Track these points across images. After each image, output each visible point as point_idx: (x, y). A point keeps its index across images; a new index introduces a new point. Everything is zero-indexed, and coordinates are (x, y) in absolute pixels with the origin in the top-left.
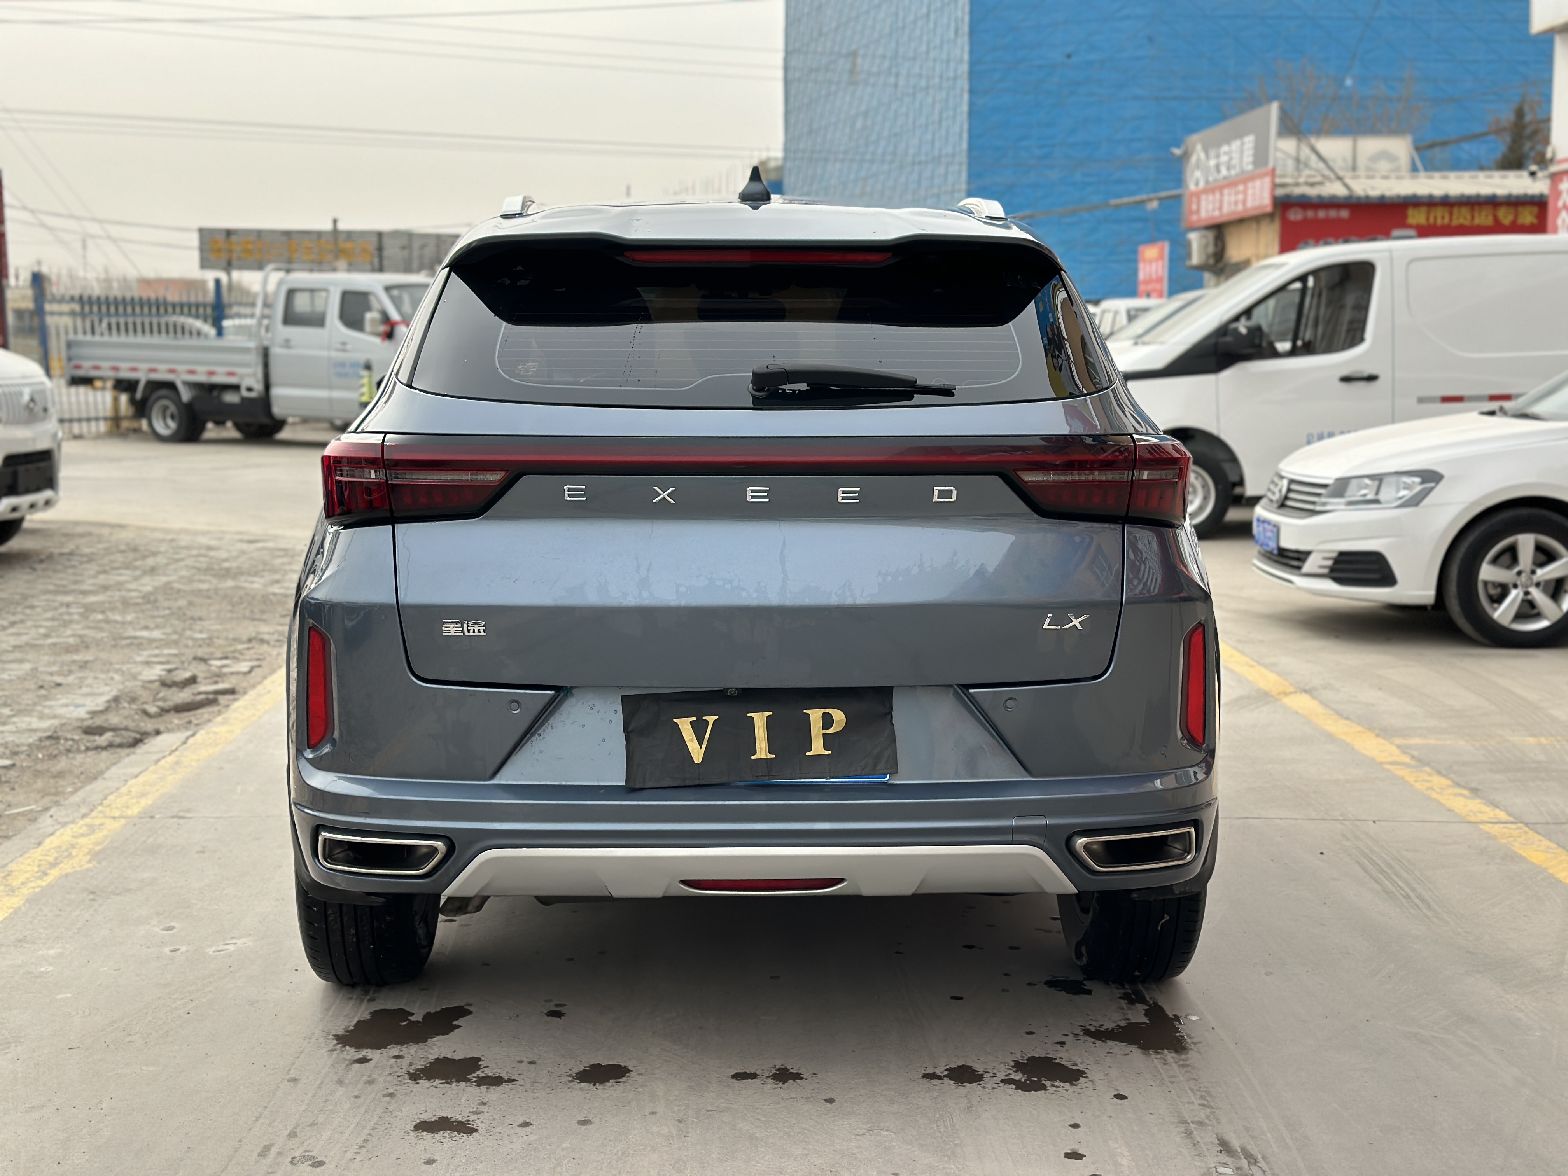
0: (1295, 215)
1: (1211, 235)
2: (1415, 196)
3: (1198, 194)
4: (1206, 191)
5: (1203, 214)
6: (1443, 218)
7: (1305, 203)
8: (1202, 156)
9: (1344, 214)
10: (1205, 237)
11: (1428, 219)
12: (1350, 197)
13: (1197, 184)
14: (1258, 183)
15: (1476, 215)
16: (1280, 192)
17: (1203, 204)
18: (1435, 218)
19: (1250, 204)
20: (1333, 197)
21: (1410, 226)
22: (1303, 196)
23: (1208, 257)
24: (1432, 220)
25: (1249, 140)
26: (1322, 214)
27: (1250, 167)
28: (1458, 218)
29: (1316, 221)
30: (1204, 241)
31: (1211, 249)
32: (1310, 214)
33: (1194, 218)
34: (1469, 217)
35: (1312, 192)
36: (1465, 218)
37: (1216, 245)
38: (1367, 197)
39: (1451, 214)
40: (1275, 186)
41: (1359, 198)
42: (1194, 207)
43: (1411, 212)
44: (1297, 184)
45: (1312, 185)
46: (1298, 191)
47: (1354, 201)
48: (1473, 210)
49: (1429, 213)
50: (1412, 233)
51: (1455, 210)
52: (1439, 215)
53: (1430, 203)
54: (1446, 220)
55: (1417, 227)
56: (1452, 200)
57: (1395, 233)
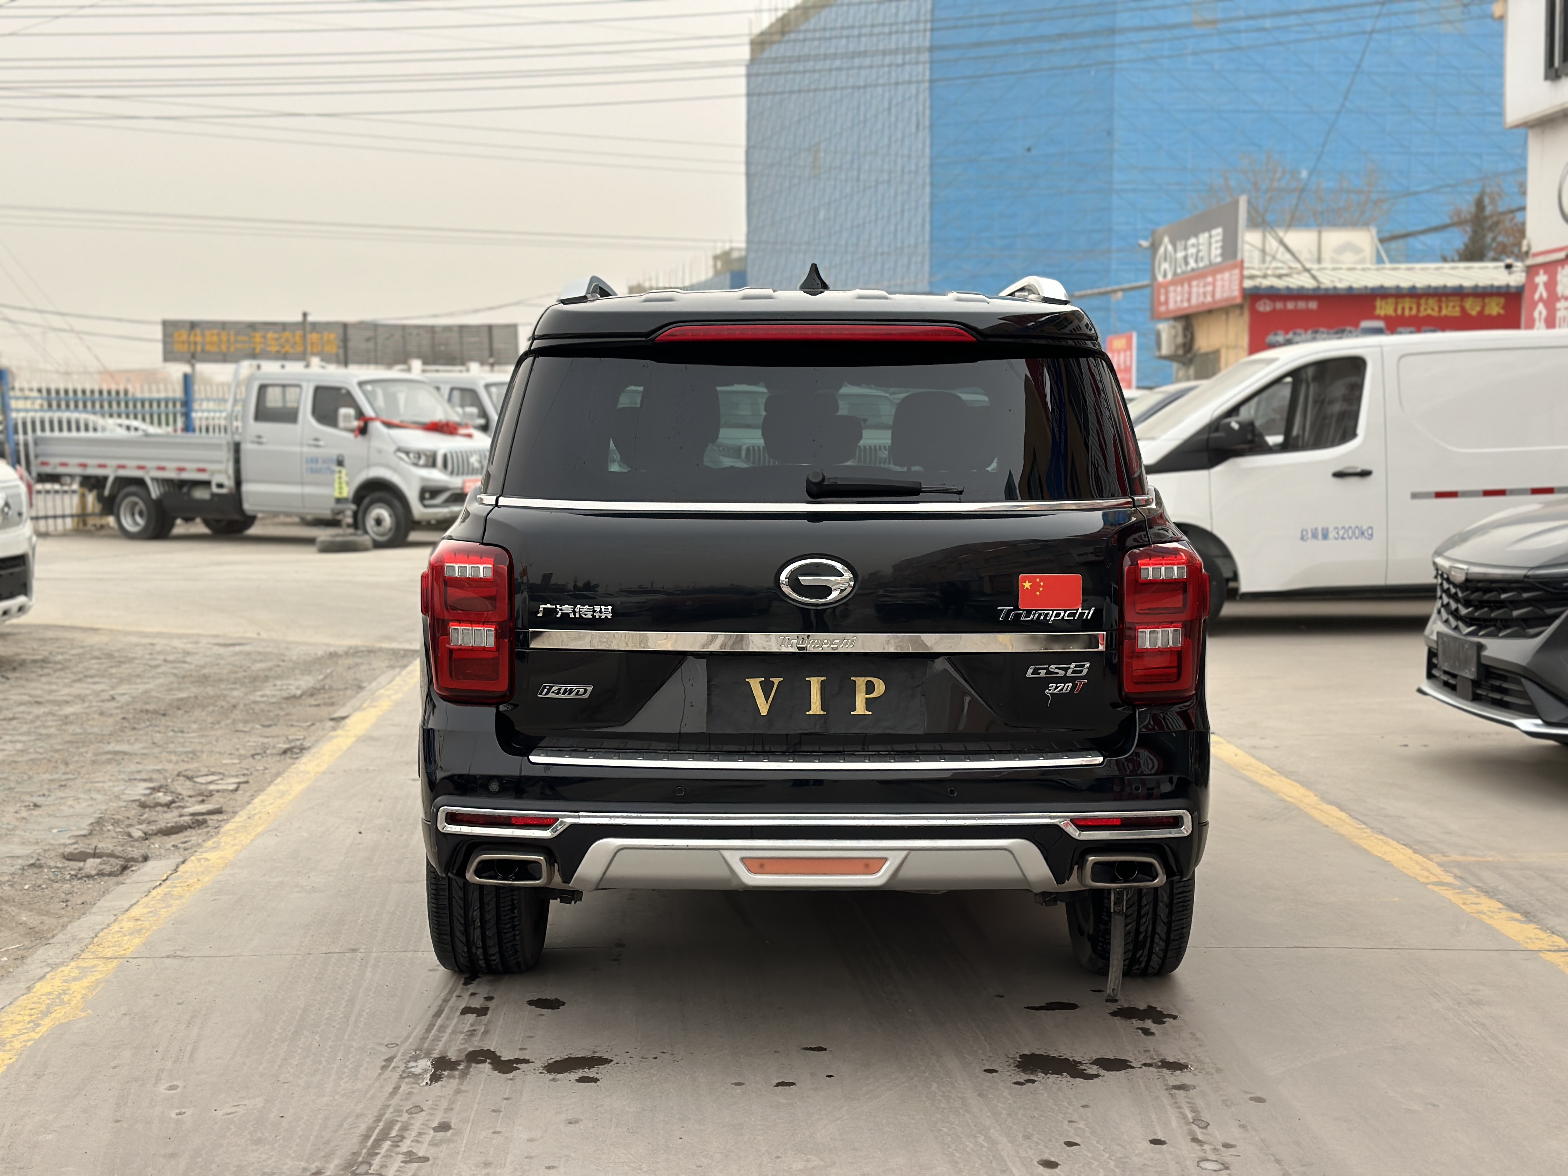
0: (1264, 307)
1: (1180, 326)
2: (1382, 287)
3: (1166, 286)
4: (1173, 283)
5: (1172, 306)
6: (1411, 309)
7: (1273, 295)
8: (1170, 248)
9: (1313, 305)
10: (1174, 327)
11: (1396, 310)
12: (1318, 288)
13: (1165, 276)
14: (1226, 275)
15: (1444, 305)
16: (1248, 284)
17: (1172, 295)
18: (1403, 309)
19: (1218, 296)
20: (1302, 288)
21: (1378, 318)
22: (1272, 288)
23: (1177, 347)
24: (1399, 312)
25: (1218, 233)
26: (1290, 305)
27: (1219, 259)
28: (1425, 309)
29: (1285, 312)
30: (1173, 332)
31: (1180, 340)
32: (1279, 305)
33: (1163, 309)
34: (1436, 309)
35: (1280, 284)
36: (1433, 310)
37: (1185, 336)
38: (1335, 288)
39: (1419, 306)
40: (1242, 278)
41: (1327, 289)
42: (1163, 298)
43: (1378, 303)
44: (1265, 276)
45: (1280, 276)
46: (1266, 283)
47: (1322, 292)
48: (1440, 301)
49: (1397, 304)
50: (1380, 324)
51: (1423, 301)
52: (1407, 306)
53: (1398, 294)
54: (1414, 312)
55: (1387, 319)
56: (1420, 292)
57: (1365, 324)
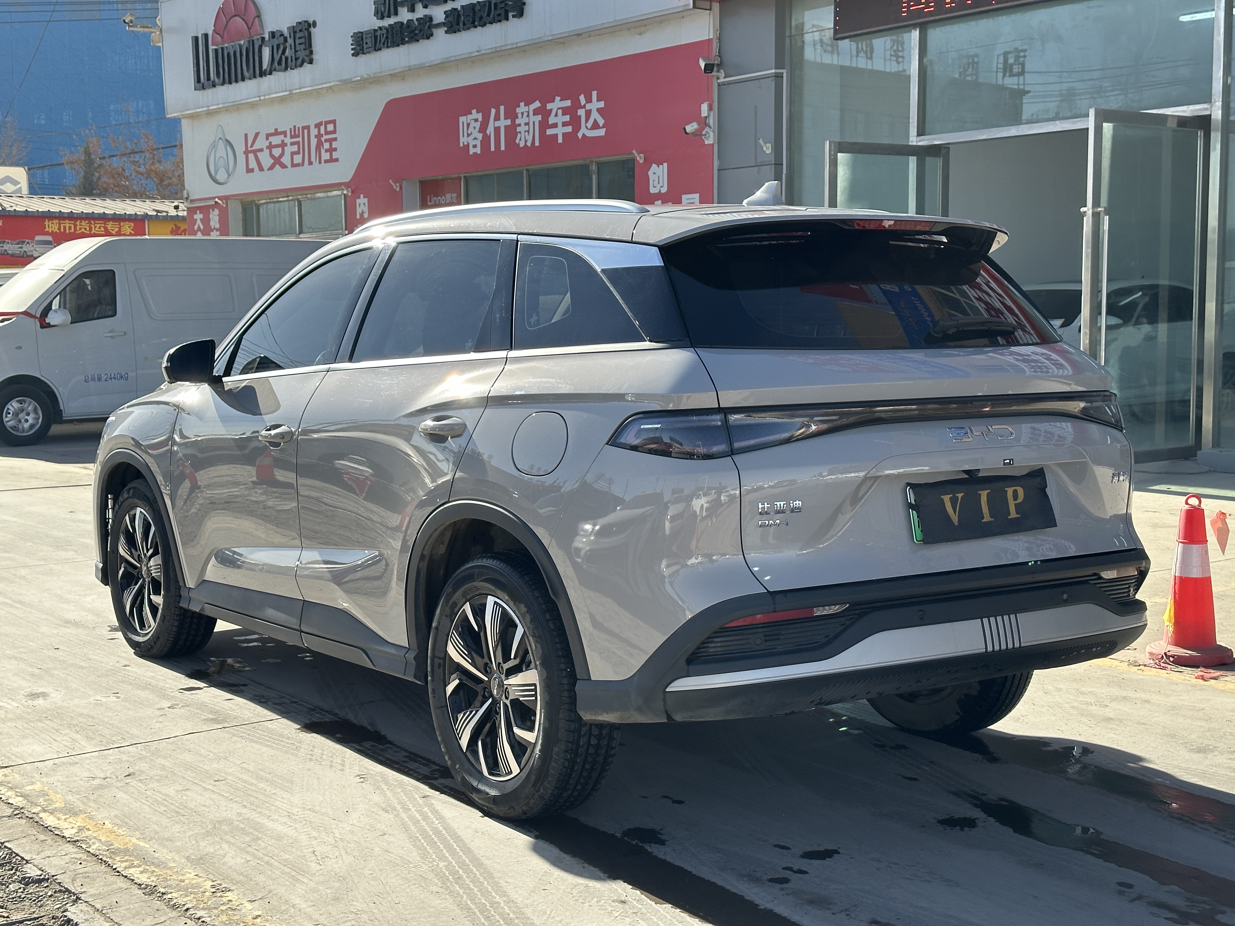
2: (49, 212)
6: (70, 228)
11: (59, 228)
12: (4, 210)
15: (93, 226)
18: (65, 227)
21: (47, 234)
24: (62, 230)
28: (80, 229)
34: (88, 229)
36: (85, 229)
38: (15, 211)
39: (75, 226)
41: (9, 212)
43: (47, 222)
47: (6, 214)
48: (90, 223)
49: (60, 224)
50: (49, 238)
51: (78, 223)
52: (67, 225)
53: (60, 217)
54: (72, 231)
55: (52, 234)
56: (75, 216)
57: (38, 238)
